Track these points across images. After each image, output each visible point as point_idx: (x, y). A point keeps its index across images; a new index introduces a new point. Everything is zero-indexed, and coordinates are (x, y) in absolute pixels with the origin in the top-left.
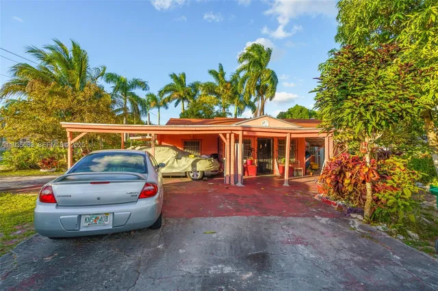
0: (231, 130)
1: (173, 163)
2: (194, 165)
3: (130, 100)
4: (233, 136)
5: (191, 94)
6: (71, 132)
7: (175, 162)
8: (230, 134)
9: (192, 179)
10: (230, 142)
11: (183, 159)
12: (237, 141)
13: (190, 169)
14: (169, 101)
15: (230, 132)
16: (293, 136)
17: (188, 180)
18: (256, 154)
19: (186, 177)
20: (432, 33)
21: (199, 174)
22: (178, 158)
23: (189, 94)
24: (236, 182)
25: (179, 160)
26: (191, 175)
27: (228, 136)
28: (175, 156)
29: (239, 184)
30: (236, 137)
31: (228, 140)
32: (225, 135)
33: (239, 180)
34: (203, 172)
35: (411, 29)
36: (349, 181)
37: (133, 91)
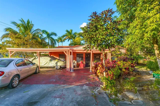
0: (68, 50)
1: (49, 62)
2: (56, 63)
3: (50, 40)
4: (69, 52)
5: (73, 37)
6: (10, 51)
7: (50, 62)
8: (68, 52)
9: (56, 69)
10: (68, 54)
11: (53, 61)
12: (71, 54)
13: (55, 65)
14: (65, 40)
15: (68, 51)
16: (93, 52)
17: (55, 69)
18: (85, 59)
19: (54, 68)
20: (148, 5)
21: (59, 67)
22: (51, 60)
23: (72, 37)
24: (70, 70)
25: (51, 62)
26: (56, 67)
27: (67, 52)
28: (49, 60)
29: (72, 71)
30: (71, 52)
31: (67, 54)
32: (66, 52)
33: (72, 69)
34: (60, 66)
35: (140, 5)
36: (99, 71)
37: (52, 36)
